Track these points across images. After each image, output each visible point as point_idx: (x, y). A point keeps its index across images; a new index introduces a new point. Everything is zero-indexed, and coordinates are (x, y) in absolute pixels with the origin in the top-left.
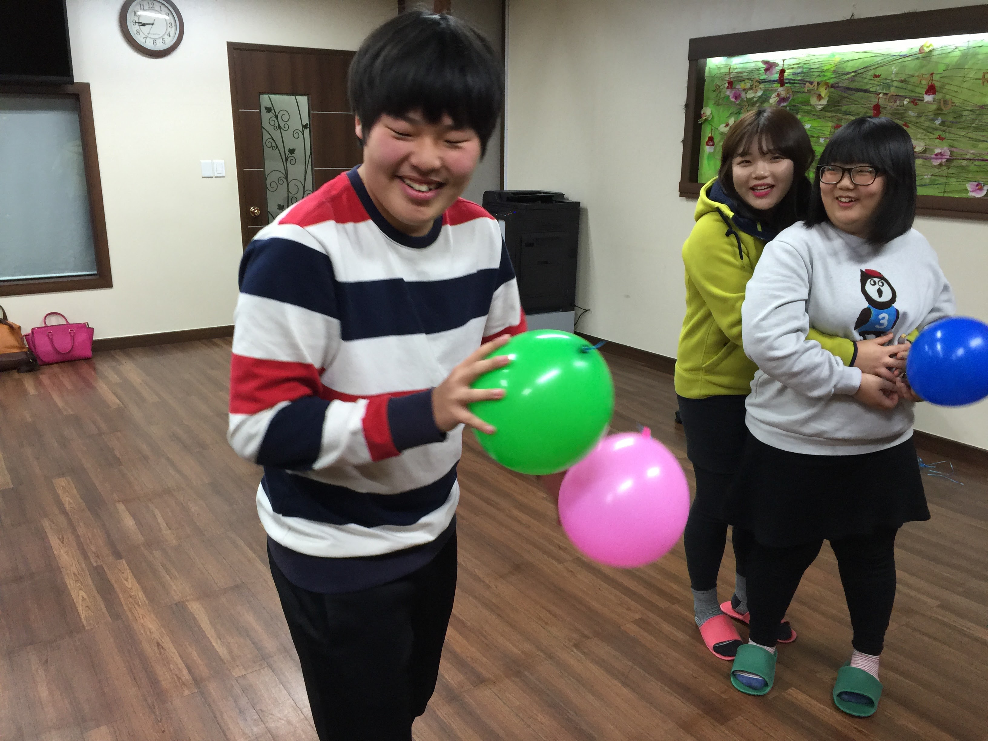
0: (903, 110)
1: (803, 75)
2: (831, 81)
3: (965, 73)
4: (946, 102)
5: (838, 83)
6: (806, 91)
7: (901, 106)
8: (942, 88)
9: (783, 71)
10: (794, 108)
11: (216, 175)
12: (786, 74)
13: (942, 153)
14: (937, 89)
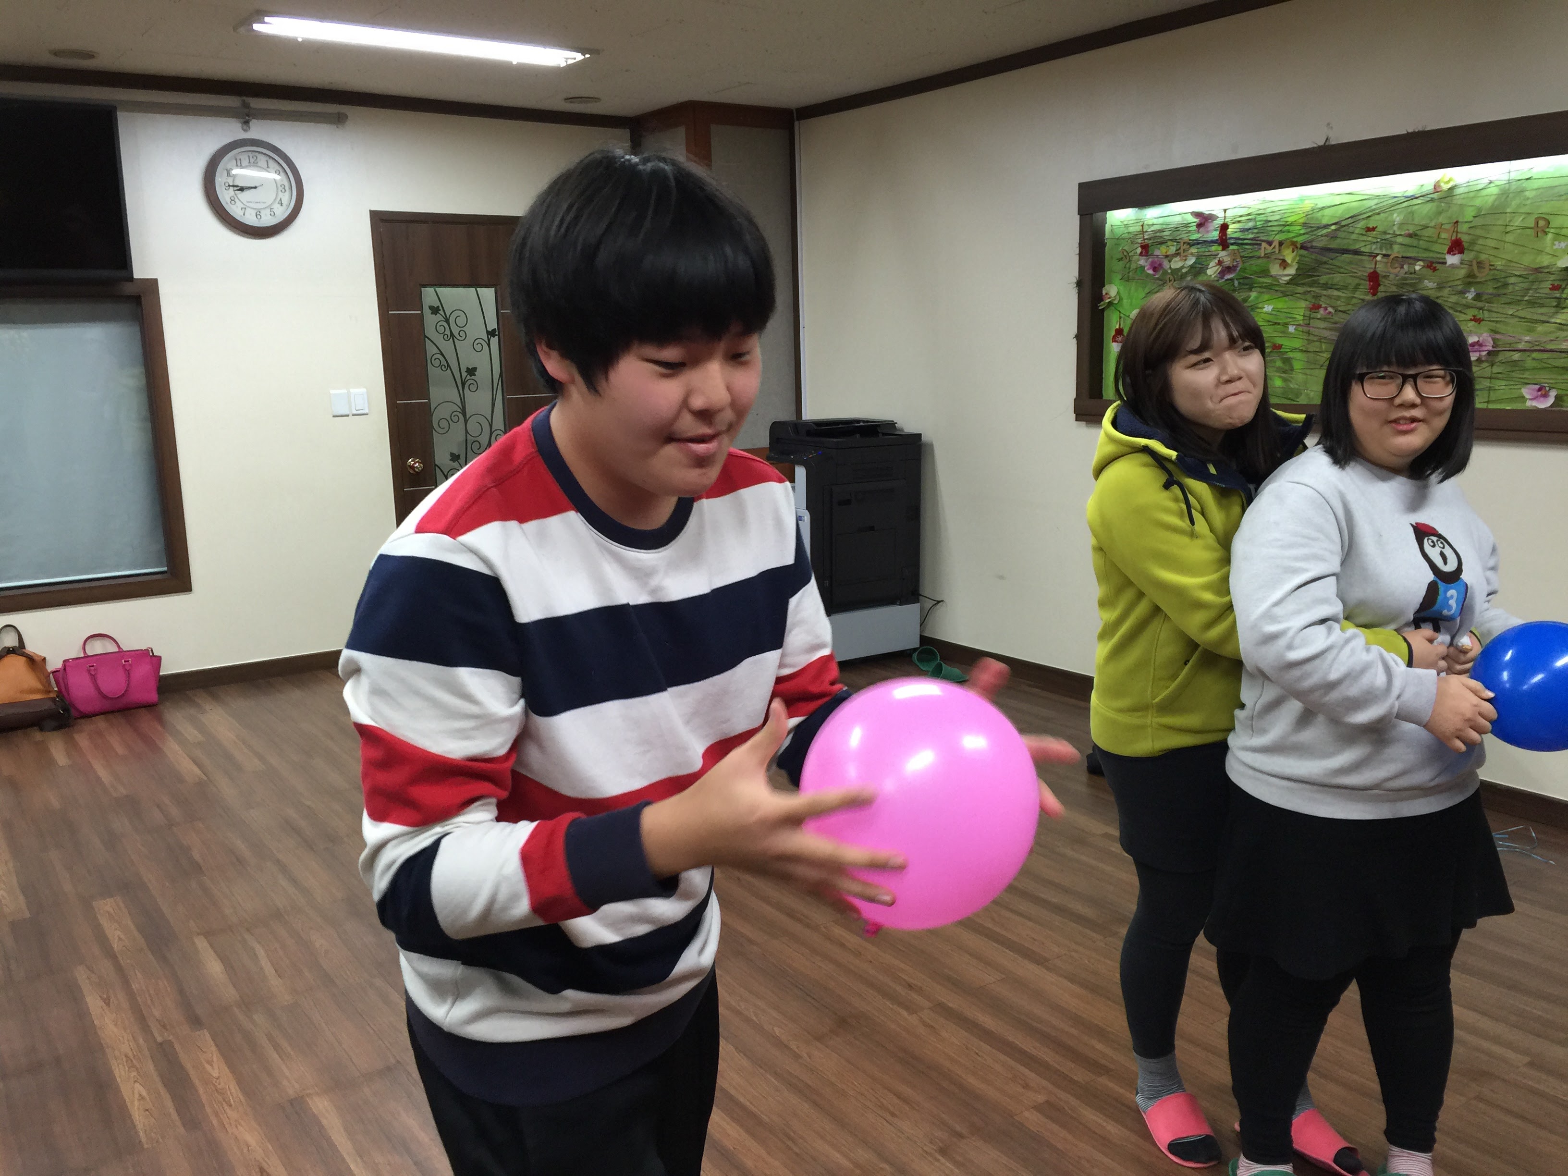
0: (1416, 279)
1: (1256, 231)
2: (1300, 239)
3: (1508, 220)
4: (1480, 264)
5: (1311, 241)
6: (1263, 255)
7: (1411, 273)
8: (1473, 243)
9: (1224, 227)
10: (1246, 281)
11: (356, 412)
12: (1229, 231)
13: (1481, 342)
14: (1466, 245)
